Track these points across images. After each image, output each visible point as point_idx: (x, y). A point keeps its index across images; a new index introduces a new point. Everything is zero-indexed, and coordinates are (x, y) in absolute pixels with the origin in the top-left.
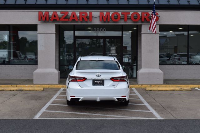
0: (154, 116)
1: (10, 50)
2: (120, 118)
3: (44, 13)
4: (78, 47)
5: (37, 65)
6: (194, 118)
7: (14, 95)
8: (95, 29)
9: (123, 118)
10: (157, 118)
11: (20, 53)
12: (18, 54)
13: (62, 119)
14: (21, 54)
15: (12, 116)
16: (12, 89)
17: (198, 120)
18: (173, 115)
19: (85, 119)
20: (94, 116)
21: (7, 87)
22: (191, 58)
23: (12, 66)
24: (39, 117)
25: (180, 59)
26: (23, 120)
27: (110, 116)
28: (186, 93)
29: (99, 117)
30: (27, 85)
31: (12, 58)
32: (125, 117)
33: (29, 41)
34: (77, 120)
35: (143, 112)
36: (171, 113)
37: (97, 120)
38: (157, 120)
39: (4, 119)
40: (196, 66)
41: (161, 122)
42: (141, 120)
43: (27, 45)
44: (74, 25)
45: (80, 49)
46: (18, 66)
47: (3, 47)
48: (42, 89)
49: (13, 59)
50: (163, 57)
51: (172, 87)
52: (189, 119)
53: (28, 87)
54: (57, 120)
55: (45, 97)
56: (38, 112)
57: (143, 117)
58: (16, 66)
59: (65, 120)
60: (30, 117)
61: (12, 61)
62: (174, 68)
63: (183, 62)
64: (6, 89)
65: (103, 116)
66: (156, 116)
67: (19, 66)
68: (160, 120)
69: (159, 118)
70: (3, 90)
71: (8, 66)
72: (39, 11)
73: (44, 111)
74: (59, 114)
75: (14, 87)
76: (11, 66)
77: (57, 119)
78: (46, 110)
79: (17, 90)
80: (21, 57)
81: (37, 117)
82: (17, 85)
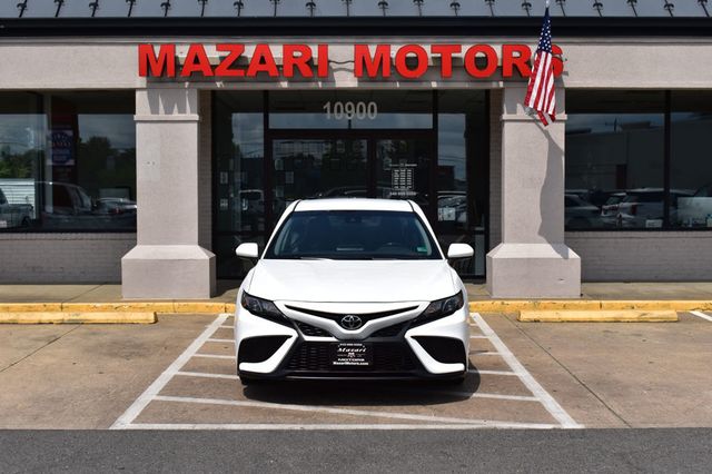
0: (547, 417)
1: (43, 180)
2: (425, 422)
3: (157, 50)
4: (282, 169)
5: (136, 231)
6: (693, 425)
7: (52, 340)
8: (339, 107)
9: (437, 423)
10: (559, 423)
11: (78, 192)
12: (73, 194)
13: (215, 427)
14: (83, 194)
15: (36, 418)
16: (46, 317)
17: (707, 429)
18: (618, 412)
19: (297, 427)
20: (333, 415)
21: (30, 310)
22: (675, 205)
23: (49, 235)
24: (134, 422)
25: (638, 209)
26: (73, 431)
27: (389, 415)
28: (662, 329)
29: (349, 420)
30: (98, 305)
31: (50, 209)
32: (442, 419)
33: (115, 150)
34: (271, 431)
35: (509, 402)
36: (612, 403)
37: (342, 431)
38: (560, 430)
39: (8, 427)
40: (694, 233)
41: (573, 437)
42: (502, 430)
43: (110, 164)
44: (266, 92)
45: (287, 177)
46: (68, 235)
47: (25, 171)
48: (152, 318)
49: (54, 213)
50: (577, 205)
51: (611, 308)
52: (675, 426)
53: (104, 310)
54: (196, 431)
55: (158, 346)
56: (129, 403)
57: (508, 420)
58: (64, 235)
59: (225, 431)
60: (100, 423)
61: (50, 218)
62: (619, 240)
63: (648, 221)
64: (24, 317)
65: (365, 417)
66: (554, 415)
67: (74, 235)
68: (570, 432)
69: (568, 423)
70: (14, 323)
71: (34, 235)
72: (139, 44)
73: (155, 397)
74: (206, 408)
75: (52, 310)
76: (44, 236)
77: (198, 427)
78: (160, 394)
79: (62, 323)
80: (83, 206)
81: (126, 421)
82: (65, 304)
